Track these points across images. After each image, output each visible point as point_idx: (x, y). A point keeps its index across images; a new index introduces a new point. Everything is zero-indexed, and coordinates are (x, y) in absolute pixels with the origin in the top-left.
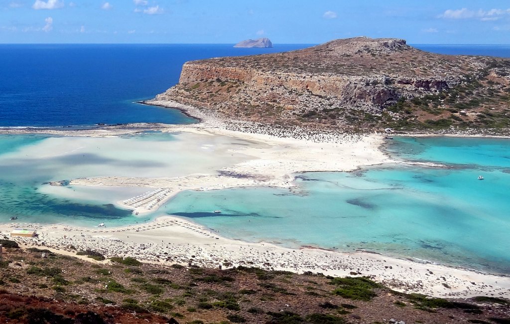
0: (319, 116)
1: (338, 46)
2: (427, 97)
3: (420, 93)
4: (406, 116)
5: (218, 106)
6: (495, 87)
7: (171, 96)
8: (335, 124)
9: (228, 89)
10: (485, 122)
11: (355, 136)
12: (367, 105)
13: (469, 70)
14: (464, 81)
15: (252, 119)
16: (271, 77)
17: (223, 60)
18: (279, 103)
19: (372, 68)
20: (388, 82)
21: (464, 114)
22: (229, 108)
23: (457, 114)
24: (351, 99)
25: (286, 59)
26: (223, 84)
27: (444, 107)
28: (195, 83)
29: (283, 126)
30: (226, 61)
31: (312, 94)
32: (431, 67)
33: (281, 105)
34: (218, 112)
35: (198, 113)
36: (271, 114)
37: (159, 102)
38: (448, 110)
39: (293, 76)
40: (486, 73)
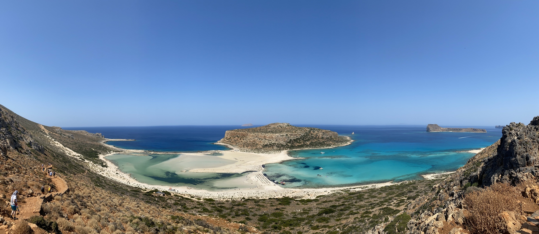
0: (268, 146)
1: (272, 125)
2: (297, 139)
3: (295, 138)
4: (292, 144)
5: (238, 144)
6: (313, 135)
7: (222, 141)
8: (273, 148)
9: (240, 139)
10: (312, 145)
11: (279, 151)
12: (282, 142)
13: (306, 131)
14: (306, 134)
15: (248, 148)
16: (253, 135)
17: (238, 130)
18: (256, 142)
19: (282, 131)
20: (287, 135)
21: (306, 143)
22: (241, 145)
23: (305, 143)
24: (277, 140)
25: (257, 129)
26: (238, 137)
27: (302, 141)
28: (230, 137)
29: (258, 150)
30: (239, 130)
31: (266, 139)
32: (297, 131)
33: (257, 143)
34: (238, 146)
35: (231, 147)
36: (254, 146)
37: (218, 143)
38: (303, 142)
39: (260, 134)
40: (310, 132)
